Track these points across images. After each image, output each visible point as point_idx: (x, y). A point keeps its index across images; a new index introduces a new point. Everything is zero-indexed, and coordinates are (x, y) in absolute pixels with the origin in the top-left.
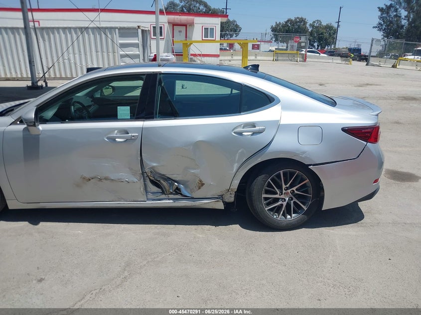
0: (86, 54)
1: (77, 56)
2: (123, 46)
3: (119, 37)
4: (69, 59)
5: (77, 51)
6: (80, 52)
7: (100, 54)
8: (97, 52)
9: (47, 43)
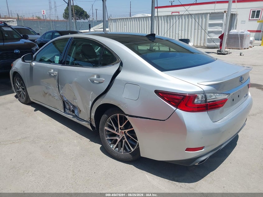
0: (188, 31)
1: (183, 32)
2: (211, 25)
3: (210, 19)
4: (178, 34)
5: (183, 29)
6: (185, 29)
7: (196, 30)
8: (195, 29)
9: (169, 24)
